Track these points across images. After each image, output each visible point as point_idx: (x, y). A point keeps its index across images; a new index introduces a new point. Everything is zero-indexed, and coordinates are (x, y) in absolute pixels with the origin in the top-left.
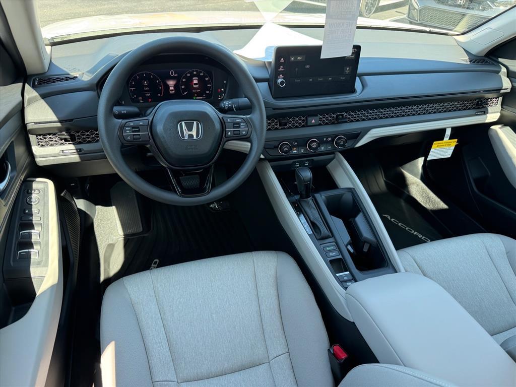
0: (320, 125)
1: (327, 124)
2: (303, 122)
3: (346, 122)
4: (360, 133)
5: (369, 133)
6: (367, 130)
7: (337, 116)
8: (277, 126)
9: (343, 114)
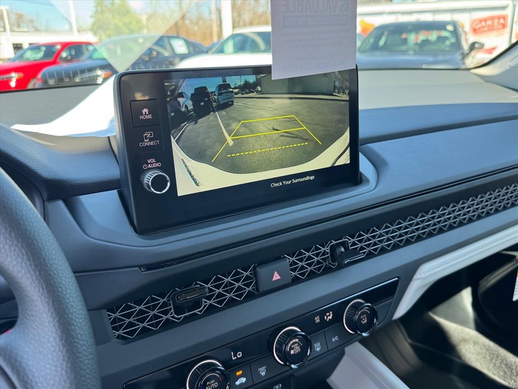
0: (296, 281)
1: (312, 275)
2: (248, 285)
3: (359, 260)
4: (397, 282)
5: (417, 275)
6: (409, 272)
7: (333, 248)
8: (169, 316)
9: (345, 241)
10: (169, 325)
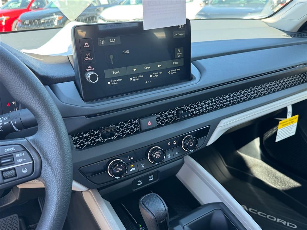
0: (159, 126)
1: (167, 123)
2: (136, 127)
3: (190, 117)
4: (209, 128)
5: (219, 125)
6: (216, 123)
7: (178, 111)
8: (99, 140)
9: (184, 108)
10: (99, 143)
